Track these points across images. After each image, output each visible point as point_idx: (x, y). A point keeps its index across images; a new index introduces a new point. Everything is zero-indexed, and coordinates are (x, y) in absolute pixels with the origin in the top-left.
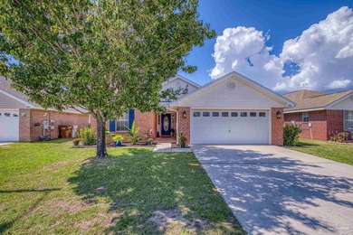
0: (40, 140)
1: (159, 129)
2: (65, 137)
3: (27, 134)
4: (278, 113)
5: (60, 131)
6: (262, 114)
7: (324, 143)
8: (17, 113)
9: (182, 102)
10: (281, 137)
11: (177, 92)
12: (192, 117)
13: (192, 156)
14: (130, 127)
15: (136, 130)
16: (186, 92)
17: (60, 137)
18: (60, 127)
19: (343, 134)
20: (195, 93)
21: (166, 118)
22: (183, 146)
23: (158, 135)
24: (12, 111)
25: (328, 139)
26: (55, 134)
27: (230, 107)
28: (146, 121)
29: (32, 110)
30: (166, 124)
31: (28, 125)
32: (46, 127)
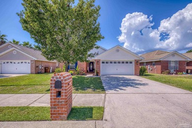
0: (38, 73)
1: (88, 69)
2: (47, 72)
3: (34, 71)
4: (137, 62)
5: (45, 69)
6: (131, 63)
7: (160, 75)
8: (30, 62)
9: (96, 58)
10: (138, 72)
11: (94, 54)
12: (101, 64)
13: (100, 78)
14: (76, 68)
15: (78, 69)
16: (98, 54)
17: (45, 72)
18: (45, 68)
19: (167, 71)
20: (104, 53)
21: (91, 64)
22: (97, 75)
23: (87, 72)
24: (27, 61)
25: (161, 73)
26: (43, 71)
27: (117, 60)
28: (82, 66)
29: (35, 61)
30: (91, 67)
31: (34, 67)
32: (40, 68)
